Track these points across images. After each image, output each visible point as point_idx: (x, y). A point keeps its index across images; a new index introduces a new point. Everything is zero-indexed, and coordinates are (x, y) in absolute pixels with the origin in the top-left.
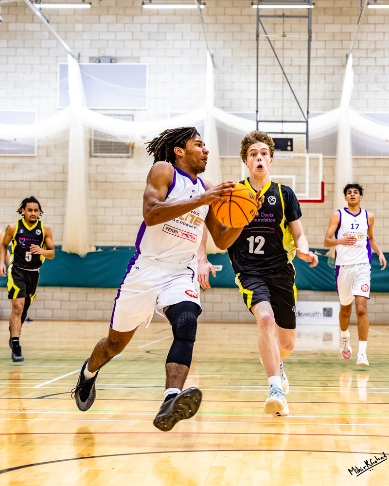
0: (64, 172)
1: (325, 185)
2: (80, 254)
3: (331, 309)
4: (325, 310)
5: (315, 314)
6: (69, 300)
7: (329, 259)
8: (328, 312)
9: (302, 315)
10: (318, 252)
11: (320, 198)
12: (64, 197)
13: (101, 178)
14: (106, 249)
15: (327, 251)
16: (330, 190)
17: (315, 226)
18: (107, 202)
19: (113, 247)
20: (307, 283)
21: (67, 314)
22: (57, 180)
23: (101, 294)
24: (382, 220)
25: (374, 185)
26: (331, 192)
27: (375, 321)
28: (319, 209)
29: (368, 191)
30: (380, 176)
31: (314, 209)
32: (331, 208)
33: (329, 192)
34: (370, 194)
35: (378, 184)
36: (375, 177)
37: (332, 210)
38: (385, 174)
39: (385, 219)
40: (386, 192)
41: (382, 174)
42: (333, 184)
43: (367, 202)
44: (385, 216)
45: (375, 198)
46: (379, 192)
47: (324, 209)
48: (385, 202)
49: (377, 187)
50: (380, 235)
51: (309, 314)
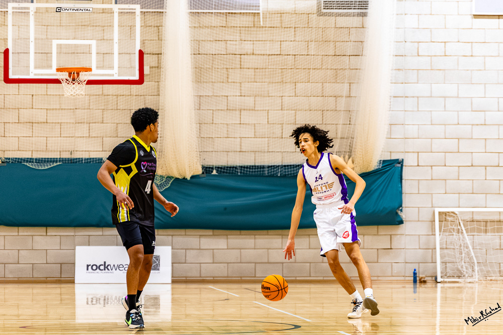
1: (145, 56)
3: (157, 258)
9: (109, 267)
11: (137, 77)
16: (154, 64)
24: (238, 112)
25: (225, 56)
26: (155, 67)
27: (228, 277)
28: (136, 95)
29: (217, 67)
30: (234, 43)
31: (128, 95)
32: (156, 94)
33: (152, 67)
34: (219, 70)
35: (232, 54)
36: (226, 43)
37: (158, 96)
38: (243, 38)
39: (242, 111)
40: (244, 68)
41: (238, 38)
42: (158, 54)
43: (214, 83)
44: (243, 108)
45: (228, 78)
46: (233, 67)
47: (143, 95)
48: (243, 85)
49: (229, 59)
50: (234, 138)
51: (122, 266)
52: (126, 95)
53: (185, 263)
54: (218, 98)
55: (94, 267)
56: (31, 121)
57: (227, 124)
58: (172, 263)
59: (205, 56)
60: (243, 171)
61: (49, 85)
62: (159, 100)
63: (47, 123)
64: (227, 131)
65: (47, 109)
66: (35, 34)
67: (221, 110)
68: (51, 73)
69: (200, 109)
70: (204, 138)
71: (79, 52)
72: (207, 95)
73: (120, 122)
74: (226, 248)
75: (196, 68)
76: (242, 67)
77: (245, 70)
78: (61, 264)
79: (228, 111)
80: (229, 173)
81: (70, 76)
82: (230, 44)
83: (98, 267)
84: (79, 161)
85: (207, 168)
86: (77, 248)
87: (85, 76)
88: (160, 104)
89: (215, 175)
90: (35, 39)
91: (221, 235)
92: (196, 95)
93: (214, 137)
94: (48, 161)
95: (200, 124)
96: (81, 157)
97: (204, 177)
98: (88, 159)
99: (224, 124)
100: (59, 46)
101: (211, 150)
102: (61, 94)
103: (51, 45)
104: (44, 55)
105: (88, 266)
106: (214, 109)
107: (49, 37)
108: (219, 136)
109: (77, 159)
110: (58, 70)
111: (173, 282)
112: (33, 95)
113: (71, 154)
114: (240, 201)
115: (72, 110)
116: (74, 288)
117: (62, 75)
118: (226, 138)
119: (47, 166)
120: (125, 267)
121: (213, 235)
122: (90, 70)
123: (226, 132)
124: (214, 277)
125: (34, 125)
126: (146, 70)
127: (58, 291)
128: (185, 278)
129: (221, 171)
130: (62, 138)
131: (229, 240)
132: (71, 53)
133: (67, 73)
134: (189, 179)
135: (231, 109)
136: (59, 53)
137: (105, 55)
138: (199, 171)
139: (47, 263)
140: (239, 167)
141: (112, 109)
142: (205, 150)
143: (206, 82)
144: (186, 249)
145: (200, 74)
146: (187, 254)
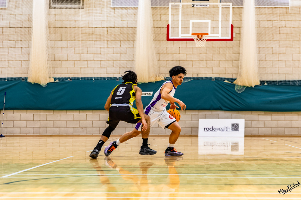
0: (30, 20)
1: (234, 28)
2: (41, 84)
3: (238, 125)
4: (233, 125)
5: (225, 129)
6: (33, 120)
7: (236, 86)
8: (236, 127)
9: (215, 129)
10: (227, 81)
11: (230, 38)
12: (29, 40)
13: (58, 25)
14: (62, 80)
15: (235, 79)
16: (238, 32)
17: (226, 61)
18: (64, 44)
19: (67, 78)
20: (219, 105)
21: (31, 131)
22: (23, 26)
23: (59, 115)
24: (278, 55)
25: (272, 28)
26: (238, 34)
27: (271, 134)
28: (229, 47)
29: (268, 33)
30: (277, 21)
31: (225, 47)
32: (238, 46)
33: (237, 34)
34: (269, 35)
35: (276, 27)
36: (273, 22)
37: (239, 48)
38: (281, 19)
39: (280, 54)
40: (281, 34)
41: (278, 19)
42: (240, 27)
43: (266, 41)
44: (280, 53)
45: (273, 38)
46: (276, 33)
47: (232, 47)
48: (280, 42)
49: (274, 29)
50: (276, 67)
51: (220, 129)
52: (224, 47)
53: (251, 127)
54: (268, 48)
55: (208, 129)
56: (179, 60)
57: (272, 61)
58: (245, 127)
59: (263, 28)
60: (279, 83)
61: (187, 41)
62: (240, 50)
63: (186, 60)
64: (273, 64)
65: (186, 54)
66: (182, 18)
67: (270, 54)
68: (189, 36)
69: (259, 54)
70: (261, 67)
71: (202, 26)
72: (263, 47)
73: (221, 60)
74: (271, 120)
75: (258, 34)
76: (280, 33)
77: (282, 34)
78: (192, 128)
79: (273, 54)
80: (273, 84)
81: (198, 38)
82: (275, 22)
83: (209, 129)
84: (201, 79)
85: (262, 82)
86: (200, 120)
87: (205, 37)
88: (240, 51)
89: (266, 85)
90: (182, 21)
91: (269, 114)
92: (258, 47)
93: (266, 67)
94: (186, 79)
95: (259, 61)
96: (202, 77)
97: (261, 86)
98: (205, 78)
99: (271, 61)
100: (193, 23)
101: (264, 73)
102: (193, 47)
103: (189, 23)
104: (185, 28)
105: (205, 128)
106: (266, 53)
107: (188, 20)
108: (268, 66)
109: (200, 78)
110: (192, 34)
111: (245, 136)
112: (180, 47)
113: (197, 75)
114: (278, 98)
115: (198, 55)
116: (198, 139)
117: (195, 37)
118: (272, 67)
119: (186, 81)
120: (222, 129)
121: (265, 114)
122: (207, 34)
123: (271, 64)
124: (265, 134)
125: (180, 61)
126: (234, 35)
127: (190, 140)
128: (251, 135)
129: (269, 83)
130: (193, 68)
131: (272, 116)
132: (199, 27)
133: (197, 36)
134: (253, 87)
135: (274, 53)
136: (193, 27)
137: (214, 28)
138: (259, 83)
139: (185, 127)
140: (278, 81)
141: (217, 54)
142: (262, 73)
143: (263, 41)
144: (252, 121)
145: (260, 37)
146: (252, 123)
